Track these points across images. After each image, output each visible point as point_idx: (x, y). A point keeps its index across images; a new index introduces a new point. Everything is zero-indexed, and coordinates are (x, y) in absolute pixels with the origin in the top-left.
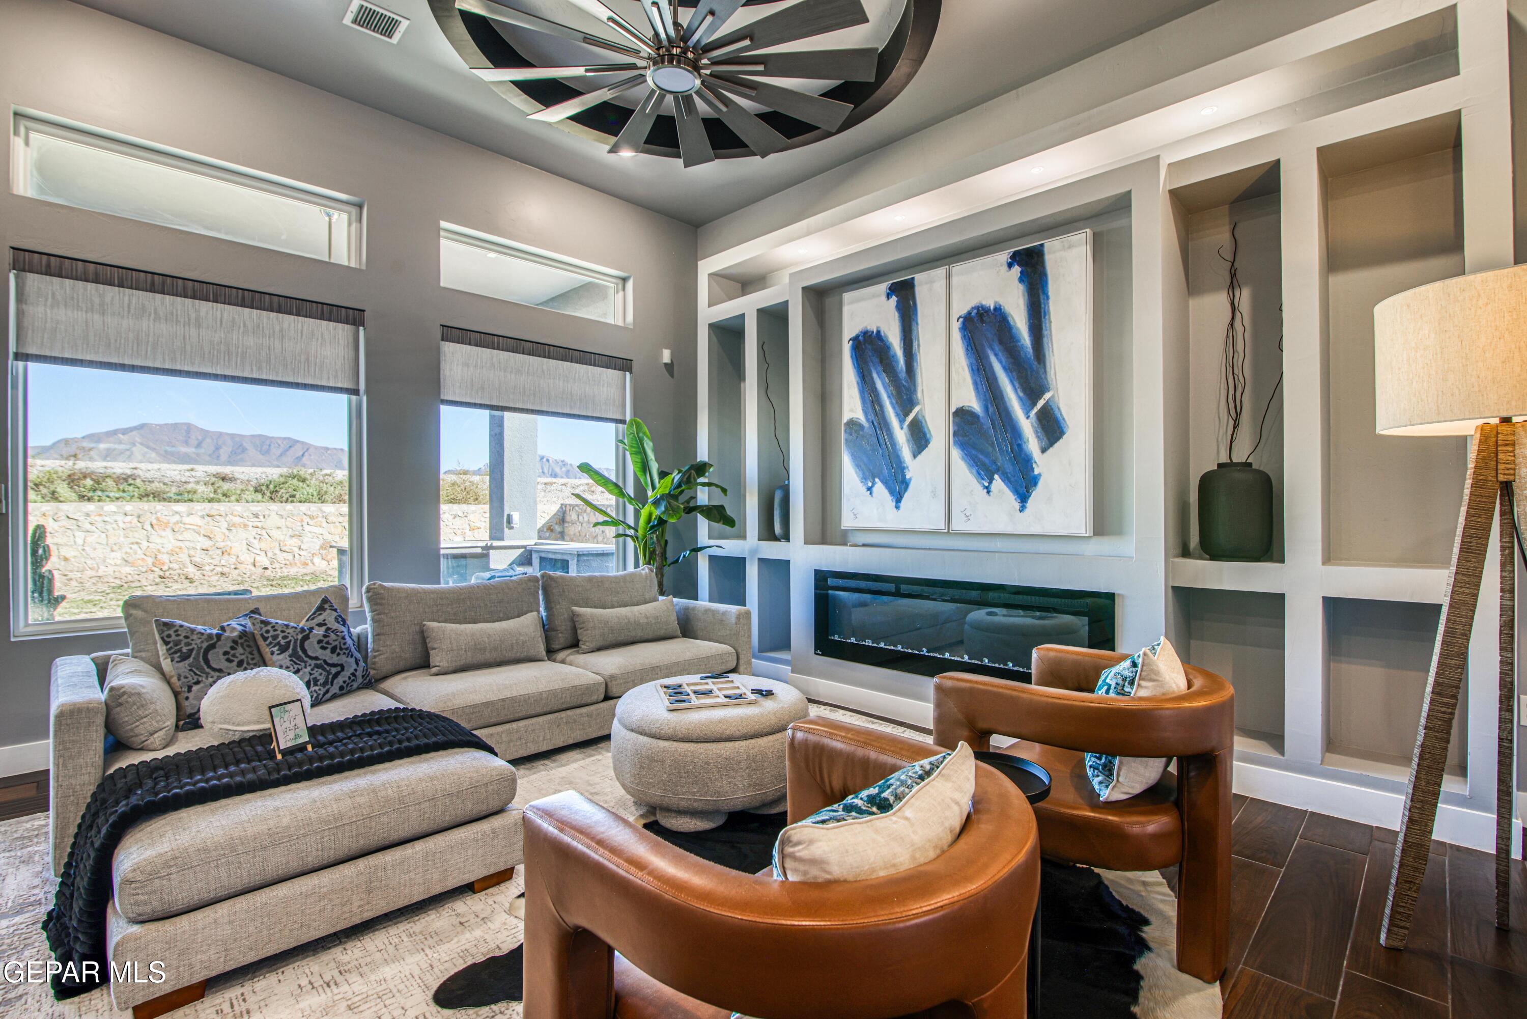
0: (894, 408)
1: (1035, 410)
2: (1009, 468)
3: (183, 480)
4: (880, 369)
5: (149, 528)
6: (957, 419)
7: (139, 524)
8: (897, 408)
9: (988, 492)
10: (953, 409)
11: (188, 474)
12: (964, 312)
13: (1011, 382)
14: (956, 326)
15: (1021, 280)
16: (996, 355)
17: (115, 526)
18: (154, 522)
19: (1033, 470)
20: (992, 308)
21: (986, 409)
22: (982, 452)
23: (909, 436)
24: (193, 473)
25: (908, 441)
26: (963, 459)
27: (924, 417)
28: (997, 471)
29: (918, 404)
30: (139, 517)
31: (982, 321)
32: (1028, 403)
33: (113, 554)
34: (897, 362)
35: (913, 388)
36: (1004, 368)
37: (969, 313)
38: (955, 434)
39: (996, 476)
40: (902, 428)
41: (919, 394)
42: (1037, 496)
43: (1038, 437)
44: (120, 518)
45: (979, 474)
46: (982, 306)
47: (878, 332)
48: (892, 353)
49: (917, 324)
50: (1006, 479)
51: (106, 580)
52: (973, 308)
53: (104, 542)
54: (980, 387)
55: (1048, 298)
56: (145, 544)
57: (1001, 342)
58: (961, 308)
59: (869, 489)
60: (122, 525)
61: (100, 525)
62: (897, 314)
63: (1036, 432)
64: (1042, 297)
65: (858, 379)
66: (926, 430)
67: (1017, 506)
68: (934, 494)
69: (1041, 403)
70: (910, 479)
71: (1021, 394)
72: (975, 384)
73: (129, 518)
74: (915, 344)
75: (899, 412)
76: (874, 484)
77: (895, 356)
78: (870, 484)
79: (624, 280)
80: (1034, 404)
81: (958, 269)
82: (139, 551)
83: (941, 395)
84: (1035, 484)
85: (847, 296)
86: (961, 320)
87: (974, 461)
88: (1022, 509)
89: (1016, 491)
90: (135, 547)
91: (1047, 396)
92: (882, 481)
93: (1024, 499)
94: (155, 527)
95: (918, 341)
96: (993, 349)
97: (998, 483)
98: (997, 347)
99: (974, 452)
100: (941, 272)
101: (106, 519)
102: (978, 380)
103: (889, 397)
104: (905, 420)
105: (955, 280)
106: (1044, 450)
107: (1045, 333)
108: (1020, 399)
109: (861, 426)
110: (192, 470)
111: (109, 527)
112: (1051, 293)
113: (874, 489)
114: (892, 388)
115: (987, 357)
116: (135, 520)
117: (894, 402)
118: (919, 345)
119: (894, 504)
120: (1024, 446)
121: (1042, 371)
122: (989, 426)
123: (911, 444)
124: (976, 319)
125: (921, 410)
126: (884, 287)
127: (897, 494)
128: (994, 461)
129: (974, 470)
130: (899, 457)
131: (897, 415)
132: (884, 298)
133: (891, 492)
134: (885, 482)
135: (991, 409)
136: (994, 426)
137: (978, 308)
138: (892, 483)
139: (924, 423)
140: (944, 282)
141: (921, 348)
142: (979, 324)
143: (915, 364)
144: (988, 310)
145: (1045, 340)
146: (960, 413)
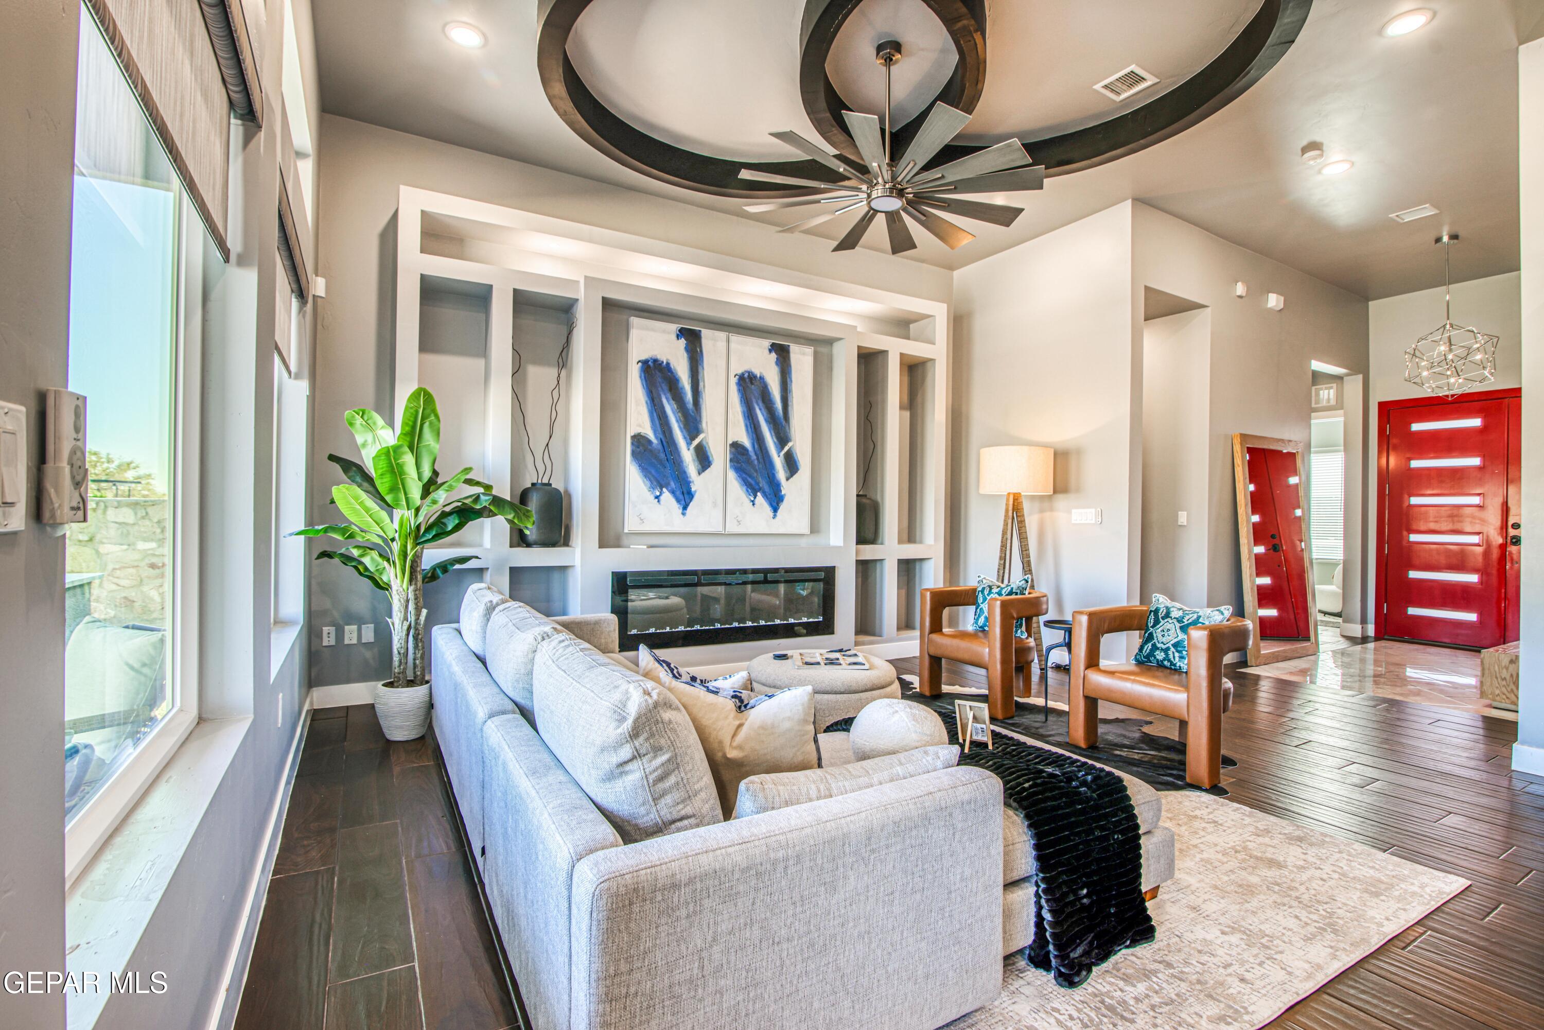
0: (682, 432)
1: (783, 452)
2: (767, 488)
4: (669, 395)
6: (733, 450)
8: (684, 432)
9: (753, 505)
10: (730, 442)
12: (740, 372)
13: (770, 430)
14: (733, 381)
15: (777, 364)
16: (760, 409)
19: (781, 491)
20: (758, 376)
21: (754, 447)
22: (750, 476)
23: (695, 457)
25: (694, 460)
26: (737, 479)
27: (707, 443)
28: (760, 489)
29: (702, 432)
31: (752, 383)
32: (779, 446)
34: (685, 394)
35: (698, 419)
36: (766, 420)
37: (743, 374)
38: (731, 460)
39: (759, 494)
40: (689, 449)
41: (704, 425)
42: (783, 507)
43: (784, 470)
45: (747, 491)
46: (751, 372)
47: (668, 364)
48: (680, 385)
49: (703, 367)
50: (765, 495)
52: (746, 371)
54: (750, 429)
55: (791, 381)
57: (764, 402)
58: (738, 368)
59: (657, 497)
62: (686, 355)
63: (784, 467)
64: (788, 380)
65: (647, 399)
66: (709, 454)
67: (772, 514)
68: (715, 504)
69: (786, 449)
70: (695, 491)
71: (775, 440)
72: (746, 426)
74: (701, 384)
75: (686, 435)
76: (661, 493)
77: (683, 388)
78: (658, 493)
80: (782, 448)
81: (735, 338)
83: (721, 429)
84: (782, 501)
85: (635, 321)
86: (737, 377)
87: (744, 481)
88: (774, 517)
89: (771, 505)
91: (790, 444)
92: (669, 491)
93: (775, 510)
95: (703, 382)
96: (758, 405)
97: (760, 497)
98: (761, 404)
99: (744, 475)
100: (724, 335)
102: (748, 424)
103: (677, 421)
104: (691, 443)
105: (732, 345)
106: (788, 479)
107: (790, 404)
108: (775, 443)
109: (650, 442)
112: (793, 379)
113: (662, 498)
114: (680, 414)
115: (754, 409)
117: (682, 426)
118: (704, 386)
119: (681, 511)
120: (777, 475)
121: (787, 428)
122: (754, 457)
123: (697, 463)
124: (747, 380)
125: (705, 437)
126: (674, 327)
127: (683, 502)
128: (758, 484)
129: (744, 488)
130: (685, 472)
131: (685, 438)
132: (674, 337)
133: (678, 501)
134: (673, 492)
135: (756, 446)
136: (758, 459)
137: (749, 372)
138: (678, 493)
139: (707, 449)
140: (724, 344)
141: (706, 389)
142: (749, 385)
143: (701, 400)
144: (755, 377)
145: (790, 408)
146: (734, 446)
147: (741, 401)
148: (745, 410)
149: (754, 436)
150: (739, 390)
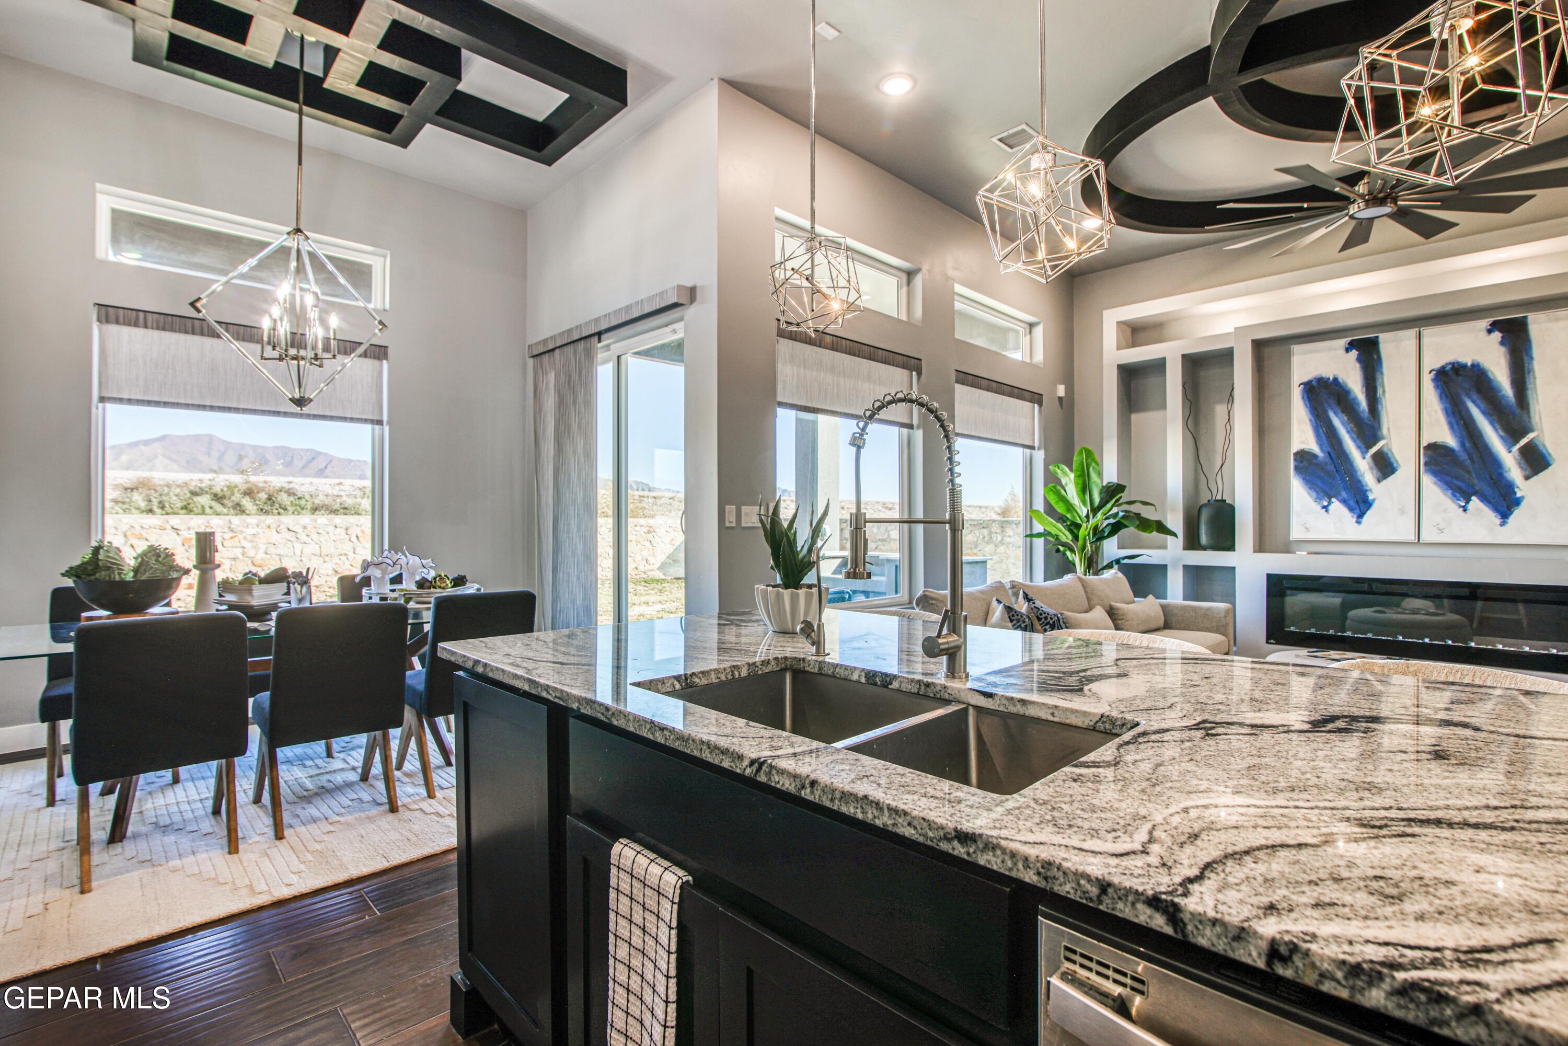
0: (1355, 441)
1: (1517, 447)
2: (1487, 490)
3: (336, 493)
4: (1338, 409)
5: (354, 539)
6: (1429, 453)
7: (347, 537)
8: (1358, 442)
9: (1465, 510)
10: (1424, 443)
11: (337, 488)
12: (1438, 365)
13: (1491, 423)
14: (1427, 379)
15: (1503, 344)
16: (1474, 402)
17: (327, 538)
18: (360, 534)
19: (1515, 493)
20: (1469, 364)
21: (1462, 444)
22: (1457, 478)
23: (1372, 464)
24: (342, 487)
25: (1371, 469)
26: (1435, 483)
27: (1390, 450)
28: (1475, 493)
29: (1382, 438)
30: (347, 529)
31: (1458, 375)
32: (1510, 440)
33: (325, 564)
34: (1358, 404)
35: (1376, 426)
36: (1483, 412)
37: (1443, 368)
38: (1426, 464)
39: (1473, 498)
40: (1364, 458)
41: (1384, 431)
42: (1519, 512)
43: (1521, 467)
44: (331, 529)
45: (1455, 496)
46: (1458, 363)
47: (1335, 379)
48: (1351, 397)
49: (1382, 373)
50: (1485, 499)
51: (323, 589)
52: (1450, 363)
53: (318, 553)
54: (1455, 426)
55: (1532, 358)
56: (351, 555)
57: (1479, 392)
58: (1436, 362)
59: (1325, 508)
60: (333, 537)
61: (315, 536)
62: (1358, 365)
63: (1519, 464)
64: (1525, 357)
65: (1310, 416)
66: (1392, 460)
67: (1498, 521)
68: (1402, 512)
69: (1524, 441)
70: (1374, 500)
71: (1502, 434)
72: (1451, 425)
73: (338, 530)
74: (1380, 391)
75: (1361, 445)
76: (1330, 504)
77: (1355, 398)
78: (1325, 503)
79: (1031, 326)
80: (1516, 442)
81: (1427, 332)
82: (347, 563)
83: (1412, 433)
84: (1518, 504)
85: (1296, 349)
86: (1434, 373)
87: (1448, 485)
88: (1503, 524)
89: (1496, 510)
90: (343, 558)
91: (1531, 436)
92: (1340, 501)
93: (1505, 516)
94: (361, 539)
95: (1384, 388)
96: (1470, 397)
97: (1475, 502)
98: (1475, 396)
99: (1448, 479)
100: (1412, 333)
101: (320, 531)
102: (1454, 421)
103: (1348, 432)
104: (1367, 452)
105: (1425, 341)
106: (1527, 478)
107: (1529, 386)
108: (1501, 437)
109: (1314, 456)
110: (340, 484)
111: (322, 539)
112: (1535, 355)
113: (1331, 508)
114: (1352, 425)
115: (1464, 403)
116: (344, 532)
117: (1355, 436)
118: (1384, 392)
119: (1355, 519)
120: (1506, 475)
121: (1525, 416)
122: (1464, 456)
123: (1375, 471)
124: (1450, 373)
125: (1386, 444)
126: (1343, 342)
127: (1358, 511)
128: (1472, 486)
129: (1449, 493)
130: (1359, 482)
131: (1359, 447)
132: (1342, 351)
133: (1351, 510)
134: (1344, 502)
135: (1468, 445)
136: (1471, 458)
137: (1453, 364)
138: (1352, 503)
139: (1390, 455)
140: (1413, 343)
141: (1387, 394)
142: (1454, 377)
143: (1380, 407)
144: (1464, 366)
145: (1529, 392)
146: (1433, 448)
147: (1441, 398)
148: (1448, 406)
149: (1464, 434)
150: (1437, 387)
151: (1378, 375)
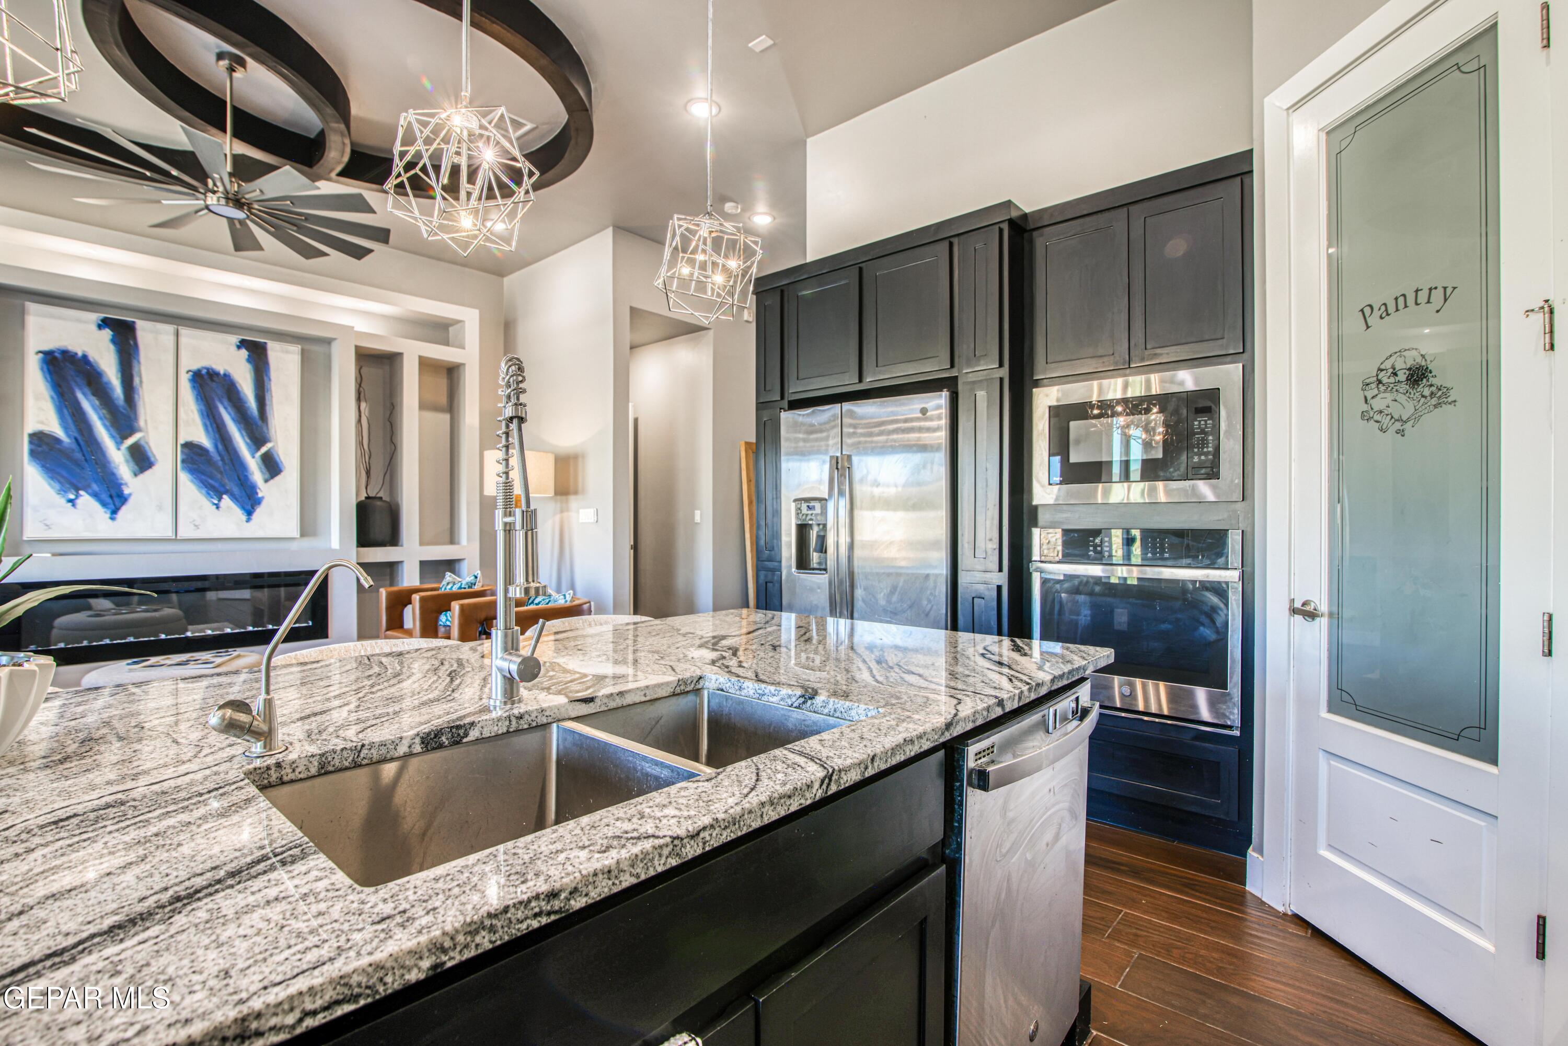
0: (108, 430)
1: (259, 454)
2: (236, 490)
4: (87, 391)
6: (186, 451)
8: (112, 430)
9: (217, 508)
10: (181, 441)
12: (195, 367)
13: (240, 430)
14: (184, 379)
15: (249, 360)
16: (225, 408)
19: (257, 493)
20: (222, 373)
21: (216, 447)
22: (212, 478)
23: (129, 457)
25: (127, 461)
26: (192, 481)
27: (147, 443)
28: (226, 492)
29: (140, 430)
31: (212, 380)
32: (254, 447)
34: (113, 389)
35: (133, 416)
36: (233, 419)
37: (199, 370)
38: (183, 461)
39: (225, 496)
40: (119, 449)
41: (142, 423)
42: (259, 512)
43: (262, 472)
45: (209, 494)
46: (212, 369)
47: (85, 356)
48: (105, 380)
49: (139, 362)
50: (234, 497)
52: (205, 368)
54: (210, 429)
55: (270, 380)
57: (230, 400)
58: (190, 364)
59: (71, 501)
62: (112, 347)
63: (260, 468)
64: (265, 378)
65: (52, 393)
66: (150, 454)
67: (244, 518)
68: (160, 508)
69: (264, 450)
70: (130, 495)
71: (248, 441)
72: (205, 426)
74: (136, 380)
75: (115, 434)
76: (77, 497)
77: (109, 383)
78: (72, 497)
80: (258, 449)
81: (185, 332)
83: (169, 428)
84: (259, 504)
85: (32, 307)
86: (191, 373)
87: (203, 483)
88: (248, 520)
89: (243, 508)
91: (269, 446)
92: (90, 495)
93: (249, 513)
95: (140, 377)
96: (222, 403)
97: (226, 500)
98: (226, 403)
99: (203, 477)
100: (170, 328)
102: (208, 423)
103: (101, 418)
104: (122, 443)
105: (183, 340)
106: (266, 481)
107: (268, 402)
108: (247, 444)
109: (58, 440)
112: (272, 378)
113: (78, 501)
114: (104, 411)
115: (217, 408)
117: (108, 424)
118: (141, 382)
119: (108, 515)
120: (250, 477)
121: (265, 429)
122: (216, 457)
123: (132, 464)
124: (206, 377)
125: (144, 437)
126: (94, 317)
127: (112, 506)
128: (224, 486)
129: (204, 491)
130: (113, 474)
131: (112, 437)
132: (94, 327)
133: (104, 504)
134: (95, 495)
135: (220, 447)
136: (223, 460)
137: (208, 369)
138: (104, 496)
139: (147, 448)
140: (172, 338)
141: (144, 385)
142: (209, 381)
143: (136, 396)
144: (217, 374)
145: (268, 408)
146: (188, 446)
147: (197, 399)
148: (203, 408)
149: (217, 436)
150: (194, 388)
151: (135, 363)
